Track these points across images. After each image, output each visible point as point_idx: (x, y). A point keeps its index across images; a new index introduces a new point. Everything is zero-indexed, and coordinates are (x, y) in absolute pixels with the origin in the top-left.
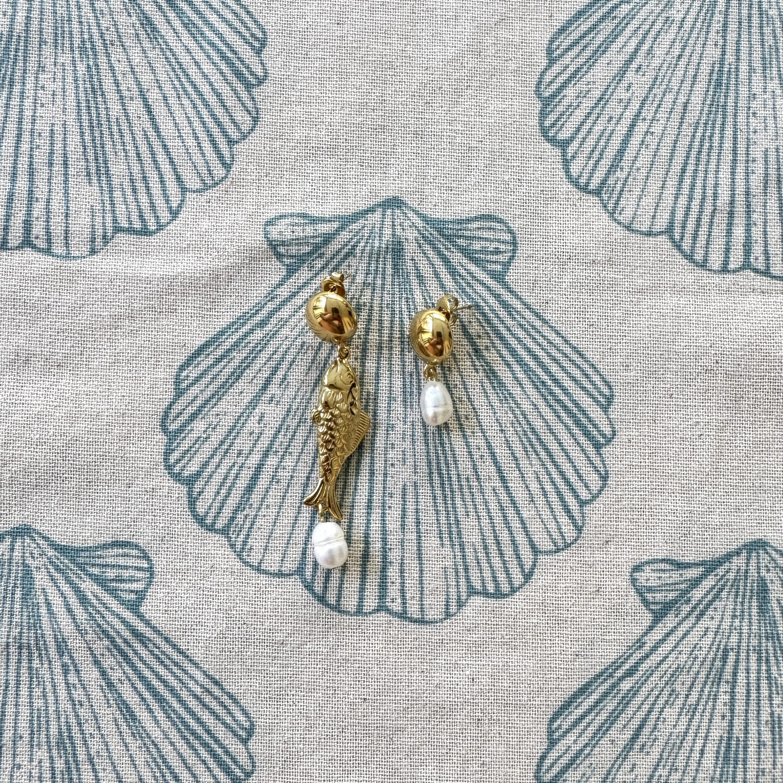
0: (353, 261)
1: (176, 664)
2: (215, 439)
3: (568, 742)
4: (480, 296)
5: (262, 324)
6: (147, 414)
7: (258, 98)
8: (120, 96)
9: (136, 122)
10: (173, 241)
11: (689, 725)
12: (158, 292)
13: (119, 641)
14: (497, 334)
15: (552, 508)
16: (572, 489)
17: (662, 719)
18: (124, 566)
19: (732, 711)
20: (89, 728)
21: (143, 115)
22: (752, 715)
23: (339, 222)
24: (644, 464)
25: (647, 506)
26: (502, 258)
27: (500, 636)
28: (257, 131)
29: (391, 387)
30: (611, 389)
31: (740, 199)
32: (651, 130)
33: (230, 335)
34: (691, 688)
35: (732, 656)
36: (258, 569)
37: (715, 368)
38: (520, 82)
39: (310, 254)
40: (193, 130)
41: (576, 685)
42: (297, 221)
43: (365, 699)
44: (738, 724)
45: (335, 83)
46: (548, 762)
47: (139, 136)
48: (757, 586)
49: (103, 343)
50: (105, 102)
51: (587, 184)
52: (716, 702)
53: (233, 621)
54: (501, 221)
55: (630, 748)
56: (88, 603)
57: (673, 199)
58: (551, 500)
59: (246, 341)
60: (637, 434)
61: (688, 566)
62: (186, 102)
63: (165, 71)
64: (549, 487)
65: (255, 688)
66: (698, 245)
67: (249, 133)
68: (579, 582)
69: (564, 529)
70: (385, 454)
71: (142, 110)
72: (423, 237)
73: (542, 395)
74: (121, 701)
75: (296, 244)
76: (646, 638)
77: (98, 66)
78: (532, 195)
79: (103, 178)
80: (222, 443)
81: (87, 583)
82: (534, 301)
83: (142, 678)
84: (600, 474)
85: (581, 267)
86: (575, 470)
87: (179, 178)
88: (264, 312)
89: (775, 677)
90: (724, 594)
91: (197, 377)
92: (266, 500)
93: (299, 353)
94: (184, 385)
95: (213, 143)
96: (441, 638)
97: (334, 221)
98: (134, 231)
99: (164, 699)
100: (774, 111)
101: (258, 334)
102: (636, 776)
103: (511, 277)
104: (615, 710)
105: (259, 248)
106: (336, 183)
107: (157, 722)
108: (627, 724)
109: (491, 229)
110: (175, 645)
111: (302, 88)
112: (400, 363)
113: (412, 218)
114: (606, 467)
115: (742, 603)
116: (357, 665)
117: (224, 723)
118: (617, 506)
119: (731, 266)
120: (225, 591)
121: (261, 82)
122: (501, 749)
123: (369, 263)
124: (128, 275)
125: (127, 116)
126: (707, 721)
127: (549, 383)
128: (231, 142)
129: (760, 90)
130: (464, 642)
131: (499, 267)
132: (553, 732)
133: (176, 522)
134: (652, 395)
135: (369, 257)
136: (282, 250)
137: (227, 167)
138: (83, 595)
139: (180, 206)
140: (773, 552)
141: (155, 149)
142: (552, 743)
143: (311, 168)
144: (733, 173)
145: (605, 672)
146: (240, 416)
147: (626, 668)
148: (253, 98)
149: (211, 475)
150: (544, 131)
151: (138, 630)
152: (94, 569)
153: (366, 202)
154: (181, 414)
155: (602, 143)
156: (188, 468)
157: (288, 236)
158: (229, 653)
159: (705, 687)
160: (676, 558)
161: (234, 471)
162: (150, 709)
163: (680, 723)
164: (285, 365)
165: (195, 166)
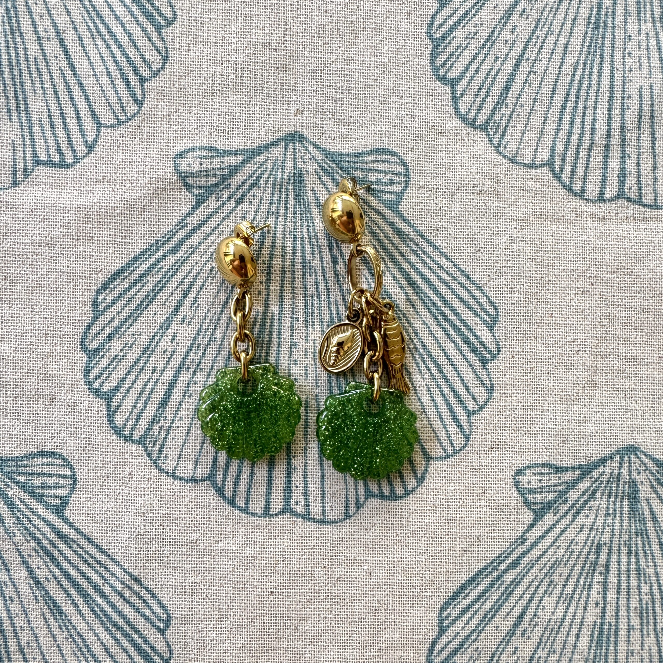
0: (258, 192)
1: (99, 563)
2: (131, 357)
3: (456, 628)
4: (376, 224)
5: (174, 251)
6: (68, 335)
7: (167, 39)
8: (38, 37)
9: (53, 61)
10: (89, 173)
11: (566, 612)
12: (75, 220)
13: (45, 542)
14: (392, 259)
15: (442, 419)
16: (461, 401)
17: (541, 607)
18: (49, 474)
19: (605, 599)
20: (19, 622)
21: (60, 55)
22: (622, 603)
23: (244, 155)
24: (526, 378)
25: (529, 416)
26: (395, 188)
27: (395, 535)
28: (167, 69)
29: (293, 308)
30: (496, 309)
31: (616, 133)
32: (534, 70)
33: (143, 261)
34: (567, 579)
35: (605, 550)
36: (173, 476)
37: (590, 290)
38: (413, 24)
39: (218, 185)
40: (107, 69)
41: (464, 577)
42: (205, 154)
43: (272, 592)
44: (610, 610)
45: (239, 24)
46: (438, 647)
47: (57, 75)
48: (629, 487)
49: (25, 269)
50: (23, 42)
51: (475, 120)
52: (590, 591)
53: (151, 523)
54: (395, 154)
55: (513, 633)
56: (15, 508)
57: (554, 134)
58: (441, 411)
59: (159, 266)
60: (520, 350)
61: (566, 469)
62: (100, 42)
63: (80, 13)
64: (439, 399)
65: (171, 583)
66: (576, 177)
67: (159, 71)
68: (467, 485)
69: (453, 437)
70: (289, 370)
71: (59, 51)
72: (322, 169)
73: (433, 315)
74: (48, 597)
75: (204, 176)
76: (527, 534)
77: (16, 8)
78: (424, 129)
79: (23, 114)
80: (138, 360)
81: (15, 490)
82: (425, 228)
83: (67, 576)
84: (486, 387)
85: (469, 197)
86: (463, 383)
87: (94, 114)
88: (175, 240)
89: (643, 569)
90: (598, 495)
91: (114, 300)
92: (179, 413)
93: (208, 277)
94: (101, 308)
95: (126, 80)
96: (341, 536)
97: (240, 154)
98: (52, 164)
99: (88, 595)
100: (648, 51)
101: (170, 260)
102: (518, 657)
103: (404, 207)
104: (499, 599)
105: (170, 179)
106: (241, 118)
107: (82, 615)
108: (510, 612)
109: (385, 161)
110: (97, 545)
111: (209, 29)
112: (302, 286)
113: (312, 152)
114: (491, 381)
115: (615, 503)
116: (265, 562)
117: (143, 615)
118: (501, 416)
119: (607, 196)
120: (143, 496)
121: (170, 24)
122: (397, 636)
123: (273, 194)
124: (48, 205)
125: (44, 55)
126: (582, 608)
127: (440, 303)
128: (142, 79)
129: (635, 32)
130: (362, 540)
131: (393, 197)
132: (443, 620)
133: (96, 434)
134: (534, 315)
135: (273, 188)
136: (191, 181)
137: (139, 103)
138: (11, 501)
139: (95, 140)
140: (644, 456)
141: (72, 87)
142: (443, 630)
143: (218, 104)
144: (610, 110)
145: (490, 566)
146: (155, 336)
147: (510, 561)
148: (162, 38)
149: (128, 390)
150: (435, 71)
151: (62, 532)
152: (20, 477)
153: (270, 137)
154: (99, 334)
155: (489, 81)
156: (107, 384)
157: (196, 167)
158: (147, 553)
159: (581, 578)
160: (555, 463)
161: (149, 386)
162: (76, 604)
163: (558, 611)
164: (196, 288)
165: (109, 103)
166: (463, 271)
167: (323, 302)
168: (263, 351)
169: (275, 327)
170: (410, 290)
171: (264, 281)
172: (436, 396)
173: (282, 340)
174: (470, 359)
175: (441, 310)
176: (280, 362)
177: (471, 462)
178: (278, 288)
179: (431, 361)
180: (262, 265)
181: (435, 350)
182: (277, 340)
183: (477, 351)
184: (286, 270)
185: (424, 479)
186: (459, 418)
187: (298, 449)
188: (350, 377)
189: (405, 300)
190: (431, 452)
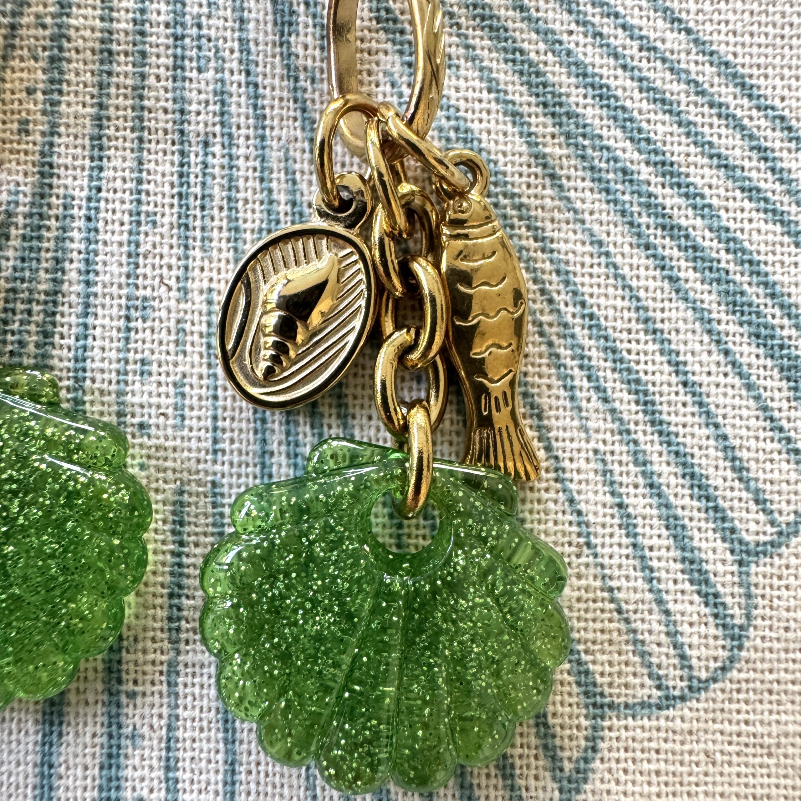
166: (727, 64)
167: (241, 162)
168: (33, 328)
169: (75, 246)
170: (545, 126)
171: (41, 86)
172: (631, 490)
173: (98, 289)
174: (750, 365)
175: (650, 196)
176: (88, 364)
177: (747, 723)
178: (88, 110)
179: (614, 370)
180: (32, 32)
181: (629, 331)
182: (80, 288)
183: (773, 337)
184: (114, 47)
185: (585, 781)
186: (710, 567)
187: (148, 668)
188: (334, 421)
189: (524, 159)
190: (610, 685)
